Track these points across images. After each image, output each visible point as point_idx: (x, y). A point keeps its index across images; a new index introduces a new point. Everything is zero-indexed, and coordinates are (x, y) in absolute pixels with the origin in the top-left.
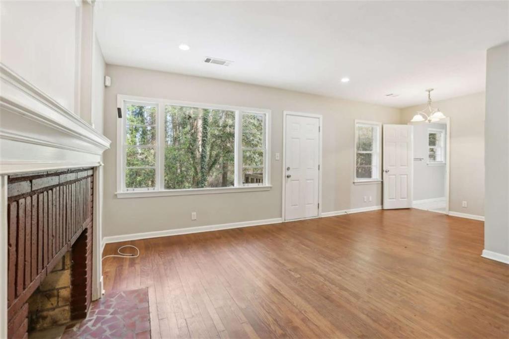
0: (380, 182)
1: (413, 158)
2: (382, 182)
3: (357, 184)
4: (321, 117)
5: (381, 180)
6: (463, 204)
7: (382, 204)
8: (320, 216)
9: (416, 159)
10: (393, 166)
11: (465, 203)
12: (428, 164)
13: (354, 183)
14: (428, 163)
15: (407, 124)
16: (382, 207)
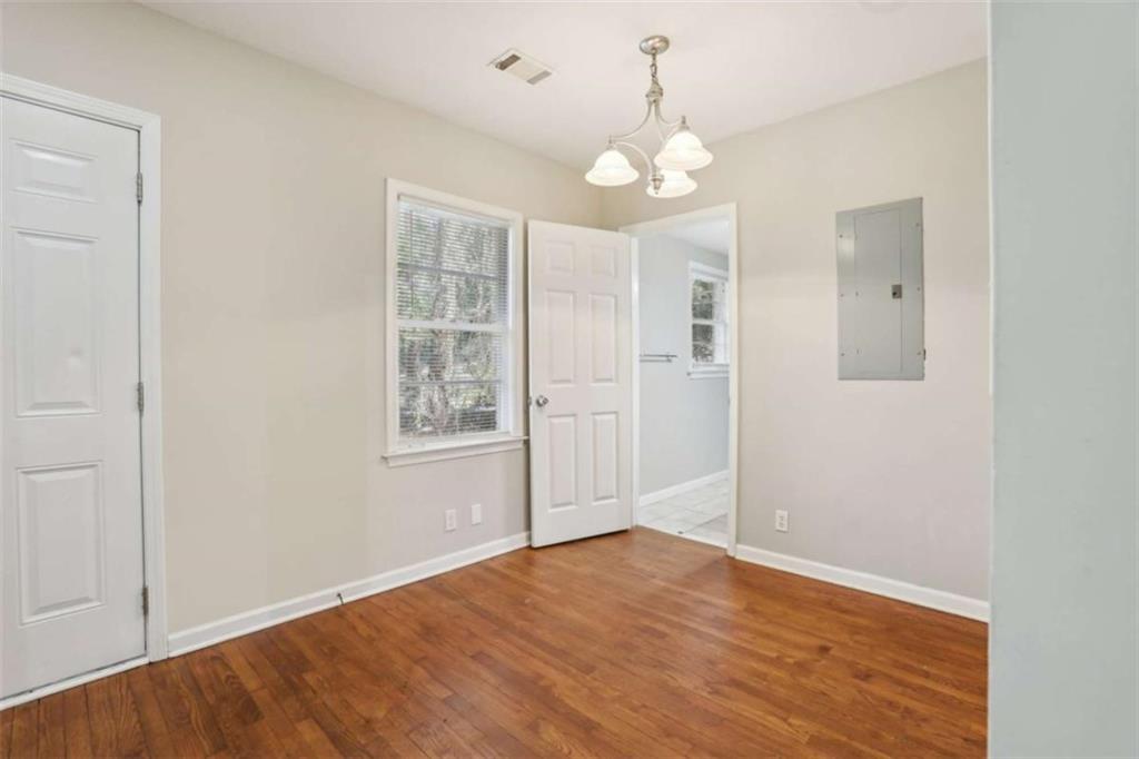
0: (521, 445)
1: (637, 352)
2: (527, 443)
3: (400, 463)
4: (152, 126)
5: (521, 435)
6: (778, 520)
7: (529, 527)
8: (156, 655)
9: (646, 358)
10: (568, 381)
11: (782, 518)
12: (689, 374)
13: (385, 459)
14: (691, 369)
15: (616, 230)
16: (530, 538)
